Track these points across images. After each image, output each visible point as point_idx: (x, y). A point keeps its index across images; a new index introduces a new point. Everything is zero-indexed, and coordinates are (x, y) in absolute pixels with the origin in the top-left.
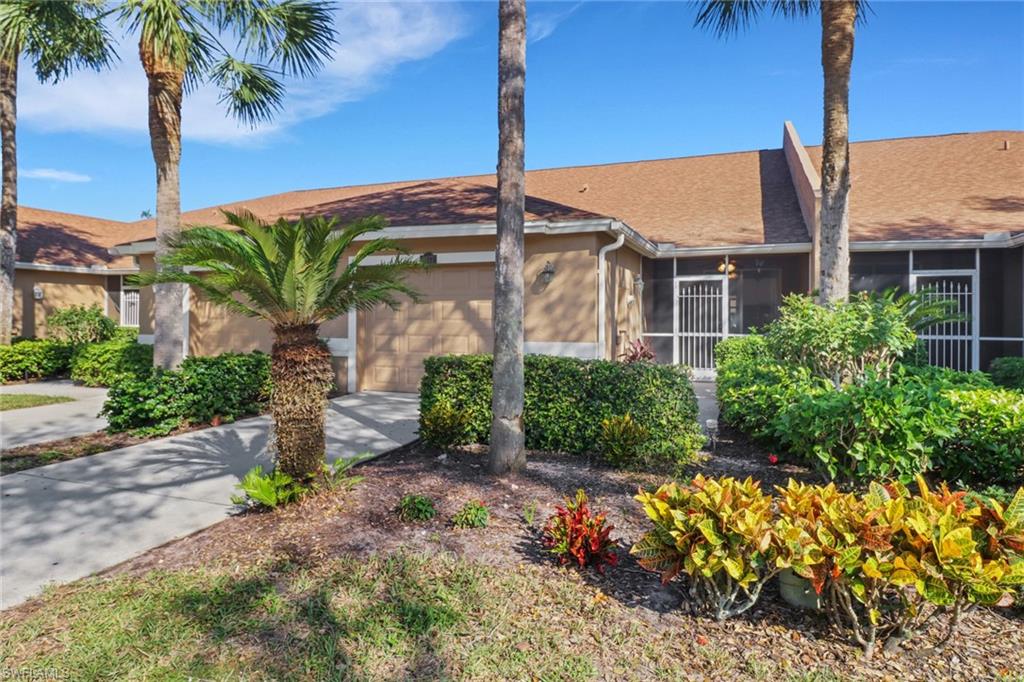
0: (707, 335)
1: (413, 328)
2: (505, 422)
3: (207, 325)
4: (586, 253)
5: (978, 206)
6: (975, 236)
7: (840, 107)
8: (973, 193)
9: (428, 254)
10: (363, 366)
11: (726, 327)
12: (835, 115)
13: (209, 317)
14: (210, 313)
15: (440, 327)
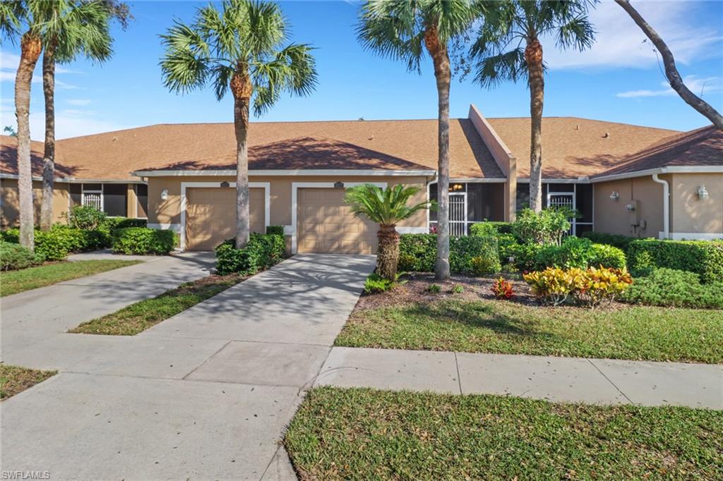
0: (457, 222)
1: (328, 220)
2: (444, 259)
3: (194, 218)
4: (422, 185)
5: (572, 162)
6: (574, 178)
7: (538, 132)
8: (568, 155)
9: (339, 183)
10: (300, 239)
11: (466, 219)
12: (536, 135)
13: (195, 213)
14: (196, 210)
15: (343, 220)
